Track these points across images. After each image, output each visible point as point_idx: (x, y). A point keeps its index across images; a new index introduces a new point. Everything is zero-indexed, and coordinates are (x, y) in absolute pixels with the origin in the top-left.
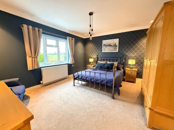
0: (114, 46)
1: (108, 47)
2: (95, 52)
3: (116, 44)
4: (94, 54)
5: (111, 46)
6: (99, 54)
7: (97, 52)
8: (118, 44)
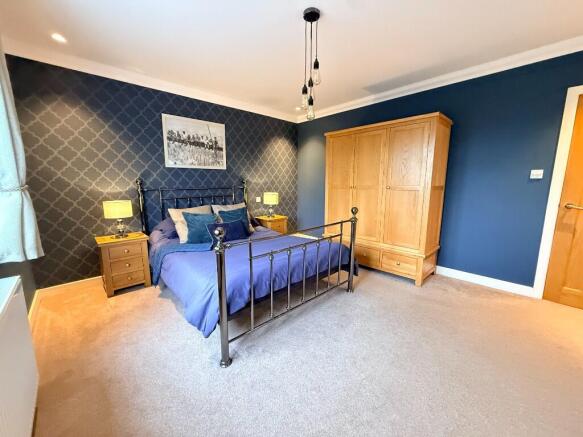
0: (211, 147)
1: (189, 147)
2: (121, 166)
3: (216, 143)
4: (112, 175)
5: (203, 145)
6: (146, 175)
7: (137, 166)
8: (222, 143)
